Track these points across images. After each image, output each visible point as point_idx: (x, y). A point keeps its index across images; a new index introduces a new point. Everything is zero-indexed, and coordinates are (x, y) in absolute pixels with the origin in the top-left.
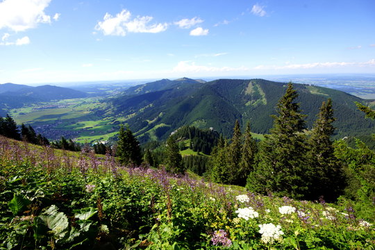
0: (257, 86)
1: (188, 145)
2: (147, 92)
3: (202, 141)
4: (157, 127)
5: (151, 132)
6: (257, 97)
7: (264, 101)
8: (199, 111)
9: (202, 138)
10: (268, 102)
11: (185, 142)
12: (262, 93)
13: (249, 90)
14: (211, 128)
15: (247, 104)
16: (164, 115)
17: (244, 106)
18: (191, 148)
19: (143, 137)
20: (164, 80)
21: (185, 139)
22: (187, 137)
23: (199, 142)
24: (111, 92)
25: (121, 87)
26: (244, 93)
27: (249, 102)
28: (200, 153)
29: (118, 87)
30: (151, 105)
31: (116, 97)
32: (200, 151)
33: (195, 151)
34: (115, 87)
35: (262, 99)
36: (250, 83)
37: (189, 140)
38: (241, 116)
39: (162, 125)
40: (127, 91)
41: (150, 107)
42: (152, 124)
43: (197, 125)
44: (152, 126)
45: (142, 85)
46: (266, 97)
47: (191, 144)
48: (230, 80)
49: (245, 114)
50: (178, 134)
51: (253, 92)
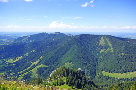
0: (107, 39)
1: (65, 81)
2: (31, 41)
3: (75, 78)
4: (38, 67)
5: (33, 71)
6: (107, 47)
7: (112, 50)
8: (69, 56)
9: (74, 76)
10: (114, 51)
11: (63, 78)
12: (110, 44)
13: (102, 42)
14: (80, 69)
15: (100, 52)
16: (43, 58)
17: (99, 53)
18: (67, 84)
19: (27, 75)
20: (43, 33)
21: (62, 77)
22: (64, 75)
23: (73, 79)
24: (3, 40)
25: (11, 37)
26: (98, 44)
27: (102, 50)
28: (74, 87)
29: (9, 37)
30: (34, 51)
31: (7, 44)
32: (73, 86)
33: (70, 86)
34: (7, 37)
35: (110, 48)
36: (102, 38)
37: (65, 78)
38: (97, 60)
39: (42, 66)
40: (16, 40)
41: (33, 53)
42: (34, 65)
43: (67, 66)
44: (35, 66)
45: (27, 36)
46: (112, 47)
47: (67, 80)
48: (89, 35)
49: (99, 59)
50: (57, 73)
51: (104, 43)
